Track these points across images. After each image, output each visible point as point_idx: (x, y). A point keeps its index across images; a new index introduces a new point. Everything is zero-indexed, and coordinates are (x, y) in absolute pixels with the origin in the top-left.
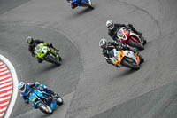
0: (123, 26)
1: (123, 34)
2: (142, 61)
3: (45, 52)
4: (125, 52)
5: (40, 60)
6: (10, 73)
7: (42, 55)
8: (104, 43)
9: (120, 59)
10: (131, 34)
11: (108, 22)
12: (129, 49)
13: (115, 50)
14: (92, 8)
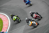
0: (35, 13)
1: (34, 15)
2: (38, 24)
3: (16, 18)
4: (33, 22)
5: (14, 21)
6: (8, 19)
7: (15, 19)
8: (27, 19)
9: (31, 24)
10: (37, 15)
11: (30, 12)
12: (34, 21)
13: (30, 21)
14: (32, 5)
